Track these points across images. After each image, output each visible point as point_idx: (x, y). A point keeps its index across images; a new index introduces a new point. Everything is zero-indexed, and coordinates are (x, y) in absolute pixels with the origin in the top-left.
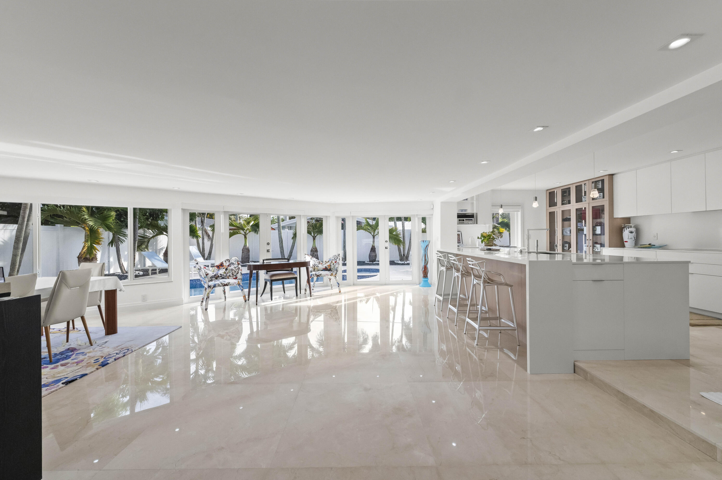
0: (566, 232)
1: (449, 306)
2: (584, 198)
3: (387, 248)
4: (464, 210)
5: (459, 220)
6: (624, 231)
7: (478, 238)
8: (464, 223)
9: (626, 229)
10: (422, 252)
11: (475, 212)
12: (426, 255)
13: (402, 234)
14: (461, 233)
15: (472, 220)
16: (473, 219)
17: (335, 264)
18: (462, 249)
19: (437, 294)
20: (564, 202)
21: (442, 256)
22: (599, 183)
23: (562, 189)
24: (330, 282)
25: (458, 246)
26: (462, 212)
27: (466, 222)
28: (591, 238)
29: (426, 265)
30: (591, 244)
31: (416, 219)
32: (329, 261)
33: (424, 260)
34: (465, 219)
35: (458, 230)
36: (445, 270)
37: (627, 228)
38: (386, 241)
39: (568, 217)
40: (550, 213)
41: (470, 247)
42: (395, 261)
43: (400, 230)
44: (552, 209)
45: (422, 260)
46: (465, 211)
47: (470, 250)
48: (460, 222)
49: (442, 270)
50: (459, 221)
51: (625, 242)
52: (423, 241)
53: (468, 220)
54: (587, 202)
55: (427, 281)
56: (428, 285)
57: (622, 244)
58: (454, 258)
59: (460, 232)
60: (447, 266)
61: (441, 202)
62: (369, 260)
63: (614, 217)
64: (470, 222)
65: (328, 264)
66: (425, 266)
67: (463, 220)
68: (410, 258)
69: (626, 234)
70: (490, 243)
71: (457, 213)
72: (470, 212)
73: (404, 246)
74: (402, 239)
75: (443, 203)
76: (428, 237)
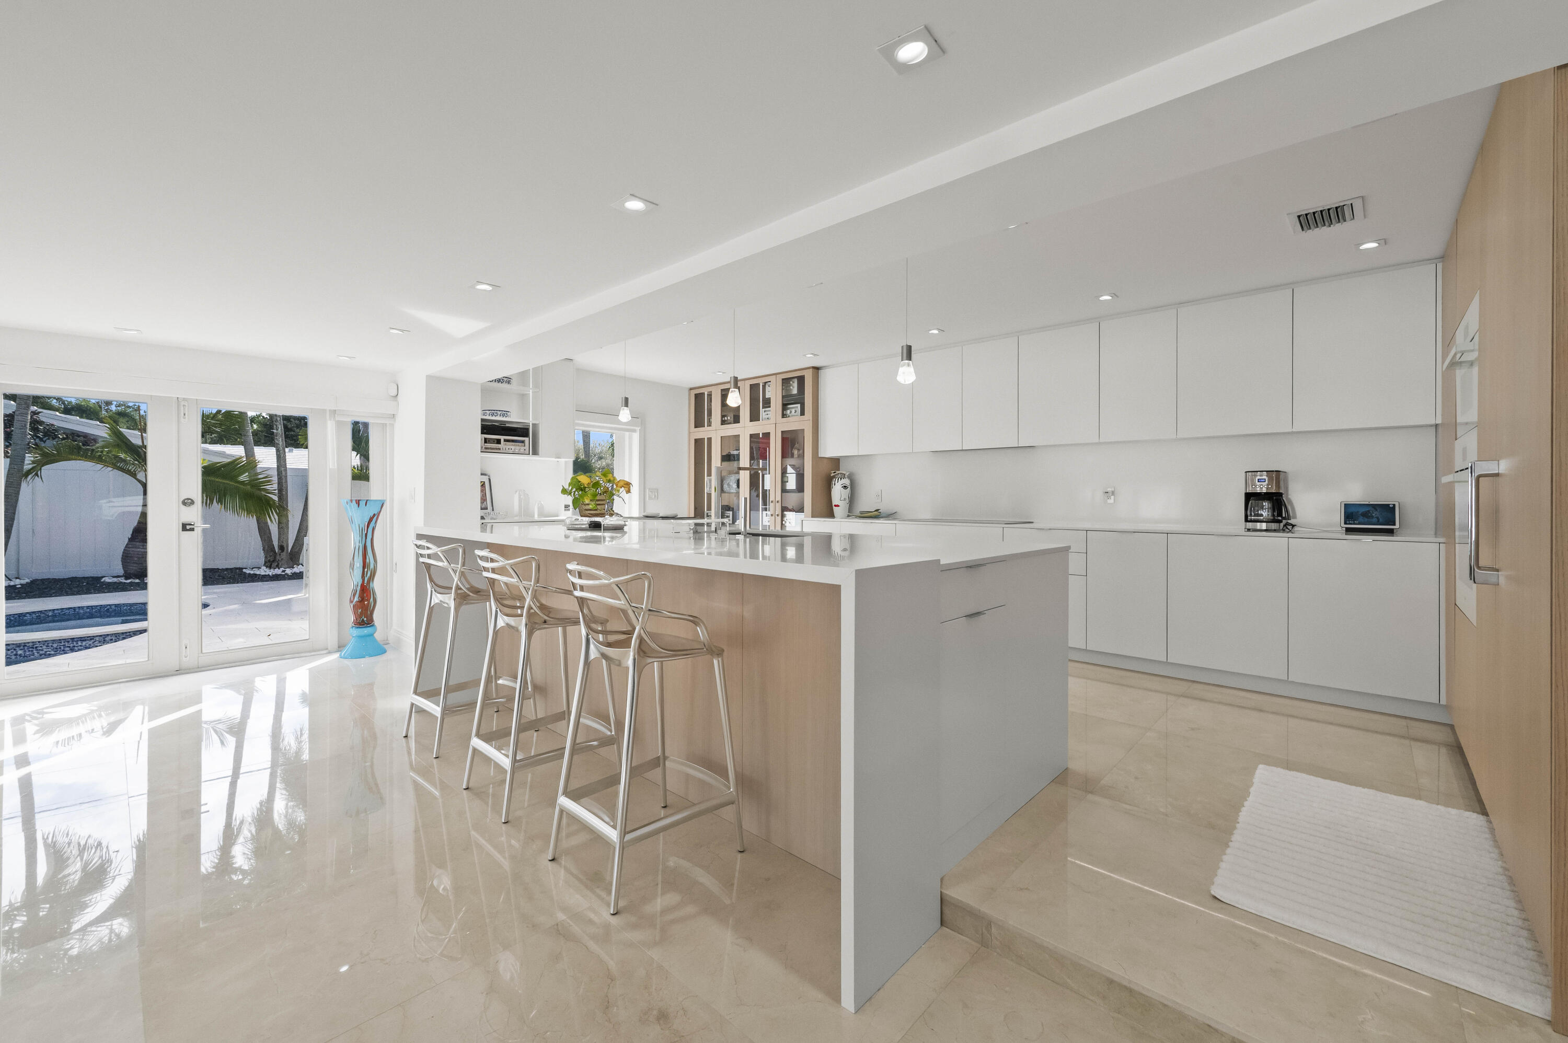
0: (728, 485)
1: (472, 743)
2: (766, 413)
3: (192, 530)
4: (499, 413)
5: (485, 439)
6: (835, 484)
8: (499, 449)
9: (837, 479)
10: (353, 540)
11: (530, 420)
12: (366, 551)
13: (275, 479)
14: (490, 480)
15: (523, 444)
16: (526, 439)
18: (492, 525)
19: (415, 692)
20: (726, 418)
21: (439, 553)
22: (793, 382)
23: (722, 390)
25: (482, 518)
26: (494, 418)
27: (507, 449)
28: (779, 498)
29: (366, 582)
30: (779, 511)
31: (331, 433)
33: (358, 564)
34: (502, 438)
35: (481, 470)
36: (452, 605)
37: (840, 479)
38: (188, 502)
39: (735, 452)
40: (696, 440)
41: (516, 519)
42: (244, 570)
43: (268, 469)
44: (702, 433)
45: (352, 566)
46: (503, 415)
47: (516, 528)
48: (488, 445)
49: (440, 605)
50: (485, 442)
51: (835, 506)
52: (358, 502)
53: (513, 441)
54: (773, 421)
55: (372, 635)
56: (373, 649)
57: (828, 512)
59: (487, 477)
60: (461, 589)
61: (427, 376)
62: (121, 572)
63: (819, 456)
64: (517, 448)
66: (362, 585)
67: (499, 442)
68: (303, 558)
69: (838, 493)
70: (599, 507)
71: (482, 420)
72: (514, 418)
73: (284, 520)
74: (276, 498)
75: (434, 382)
76: (375, 489)
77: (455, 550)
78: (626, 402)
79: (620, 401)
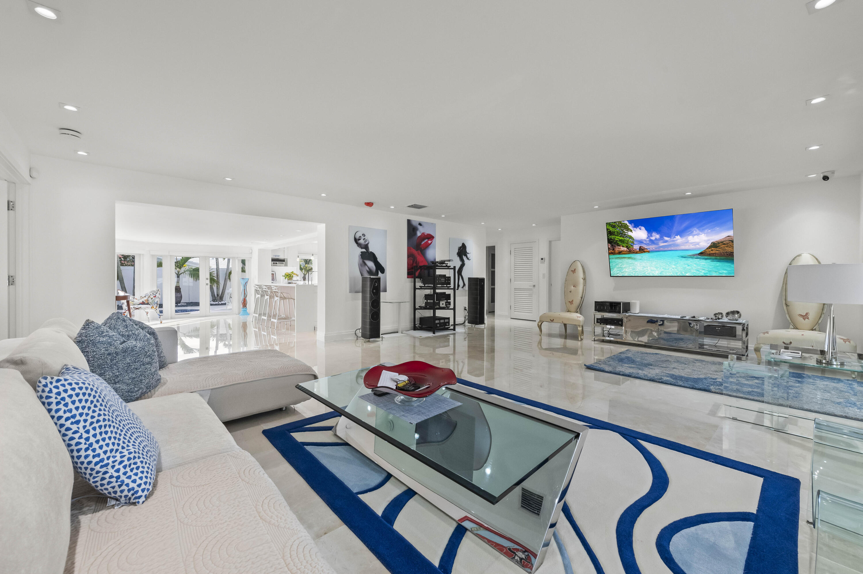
3: (208, 285)
4: (277, 256)
7: (283, 276)
8: (277, 265)
10: (242, 288)
11: (286, 257)
12: (245, 290)
13: (215, 273)
15: (283, 264)
16: (284, 262)
17: (154, 298)
21: (258, 287)
24: (147, 315)
25: (272, 280)
26: (275, 257)
27: (279, 265)
29: (245, 297)
31: (237, 261)
32: (145, 297)
33: (243, 294)
34: (278, 262)
35: (272, 270)
36: (260, 297)
38: (207, 279)
48: (274, 264)
49: (258, 298)
52: (243, 279)
53: (281, 263)
55: (246, 310)
56: (246, 313)
58: (265, 287)
59: (274, 272)
61: (258, 249)
64: (281, 265)
65: (146, 299)
66: (244, 299)
67: (277, 263)
71: (272, 258)
72: (281, 257)
73: (218, 286)
74: (216, 279)
75: (260, 251)
76: (247, 275)
77: (269, 287)
78: (298, 257)
79: (297, 257)
